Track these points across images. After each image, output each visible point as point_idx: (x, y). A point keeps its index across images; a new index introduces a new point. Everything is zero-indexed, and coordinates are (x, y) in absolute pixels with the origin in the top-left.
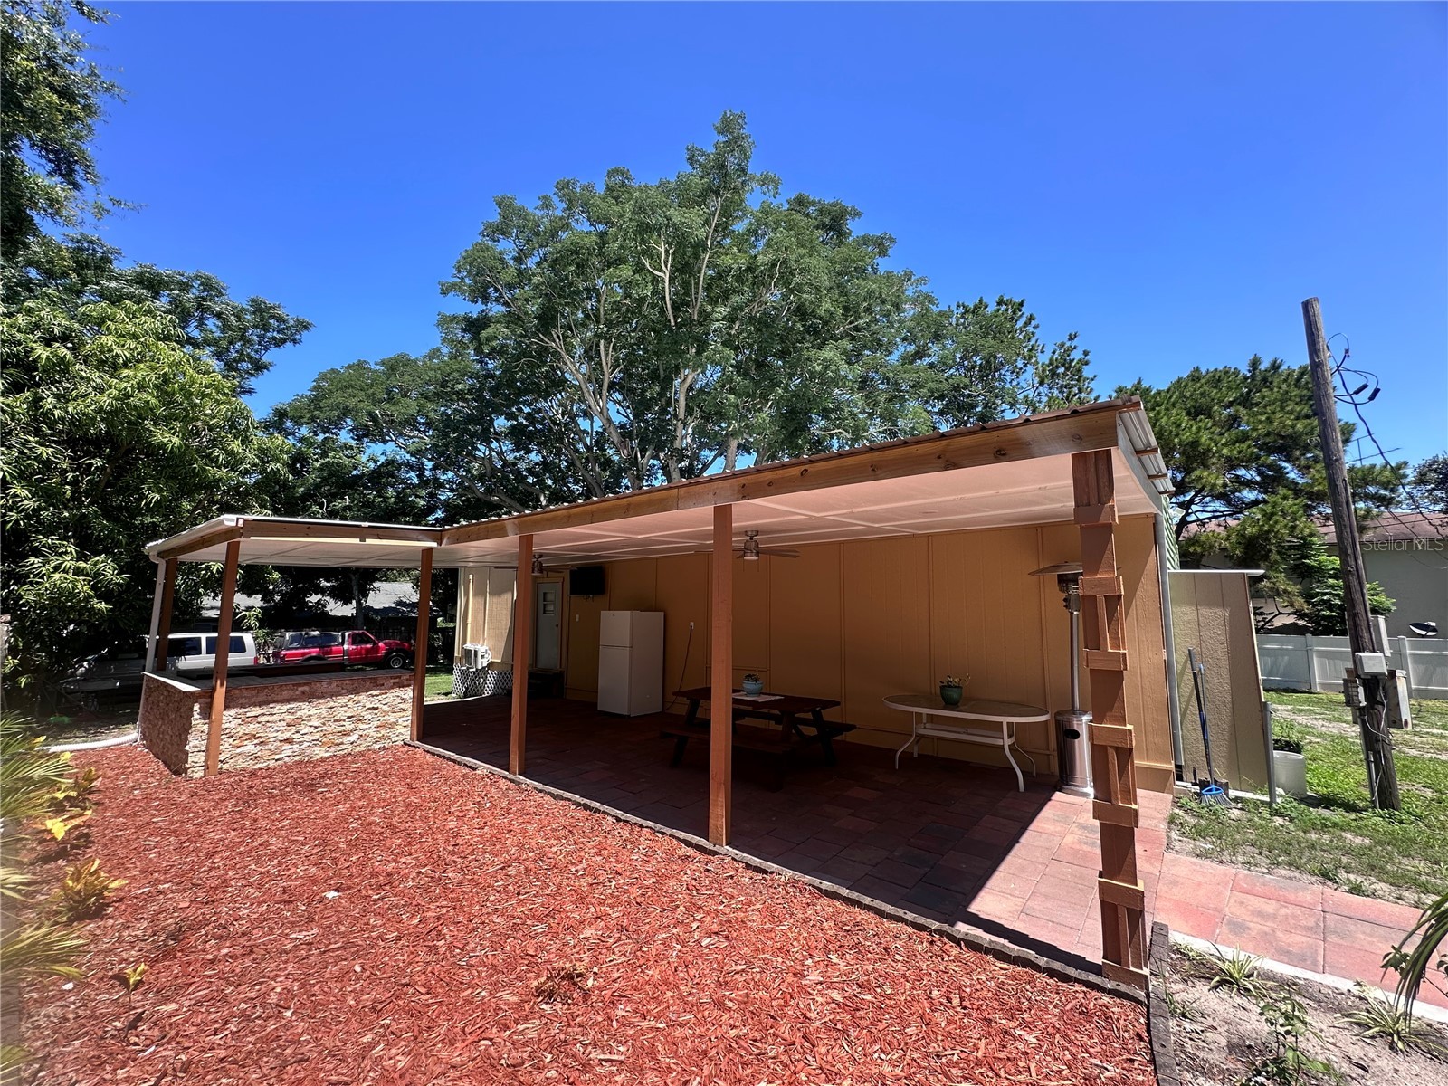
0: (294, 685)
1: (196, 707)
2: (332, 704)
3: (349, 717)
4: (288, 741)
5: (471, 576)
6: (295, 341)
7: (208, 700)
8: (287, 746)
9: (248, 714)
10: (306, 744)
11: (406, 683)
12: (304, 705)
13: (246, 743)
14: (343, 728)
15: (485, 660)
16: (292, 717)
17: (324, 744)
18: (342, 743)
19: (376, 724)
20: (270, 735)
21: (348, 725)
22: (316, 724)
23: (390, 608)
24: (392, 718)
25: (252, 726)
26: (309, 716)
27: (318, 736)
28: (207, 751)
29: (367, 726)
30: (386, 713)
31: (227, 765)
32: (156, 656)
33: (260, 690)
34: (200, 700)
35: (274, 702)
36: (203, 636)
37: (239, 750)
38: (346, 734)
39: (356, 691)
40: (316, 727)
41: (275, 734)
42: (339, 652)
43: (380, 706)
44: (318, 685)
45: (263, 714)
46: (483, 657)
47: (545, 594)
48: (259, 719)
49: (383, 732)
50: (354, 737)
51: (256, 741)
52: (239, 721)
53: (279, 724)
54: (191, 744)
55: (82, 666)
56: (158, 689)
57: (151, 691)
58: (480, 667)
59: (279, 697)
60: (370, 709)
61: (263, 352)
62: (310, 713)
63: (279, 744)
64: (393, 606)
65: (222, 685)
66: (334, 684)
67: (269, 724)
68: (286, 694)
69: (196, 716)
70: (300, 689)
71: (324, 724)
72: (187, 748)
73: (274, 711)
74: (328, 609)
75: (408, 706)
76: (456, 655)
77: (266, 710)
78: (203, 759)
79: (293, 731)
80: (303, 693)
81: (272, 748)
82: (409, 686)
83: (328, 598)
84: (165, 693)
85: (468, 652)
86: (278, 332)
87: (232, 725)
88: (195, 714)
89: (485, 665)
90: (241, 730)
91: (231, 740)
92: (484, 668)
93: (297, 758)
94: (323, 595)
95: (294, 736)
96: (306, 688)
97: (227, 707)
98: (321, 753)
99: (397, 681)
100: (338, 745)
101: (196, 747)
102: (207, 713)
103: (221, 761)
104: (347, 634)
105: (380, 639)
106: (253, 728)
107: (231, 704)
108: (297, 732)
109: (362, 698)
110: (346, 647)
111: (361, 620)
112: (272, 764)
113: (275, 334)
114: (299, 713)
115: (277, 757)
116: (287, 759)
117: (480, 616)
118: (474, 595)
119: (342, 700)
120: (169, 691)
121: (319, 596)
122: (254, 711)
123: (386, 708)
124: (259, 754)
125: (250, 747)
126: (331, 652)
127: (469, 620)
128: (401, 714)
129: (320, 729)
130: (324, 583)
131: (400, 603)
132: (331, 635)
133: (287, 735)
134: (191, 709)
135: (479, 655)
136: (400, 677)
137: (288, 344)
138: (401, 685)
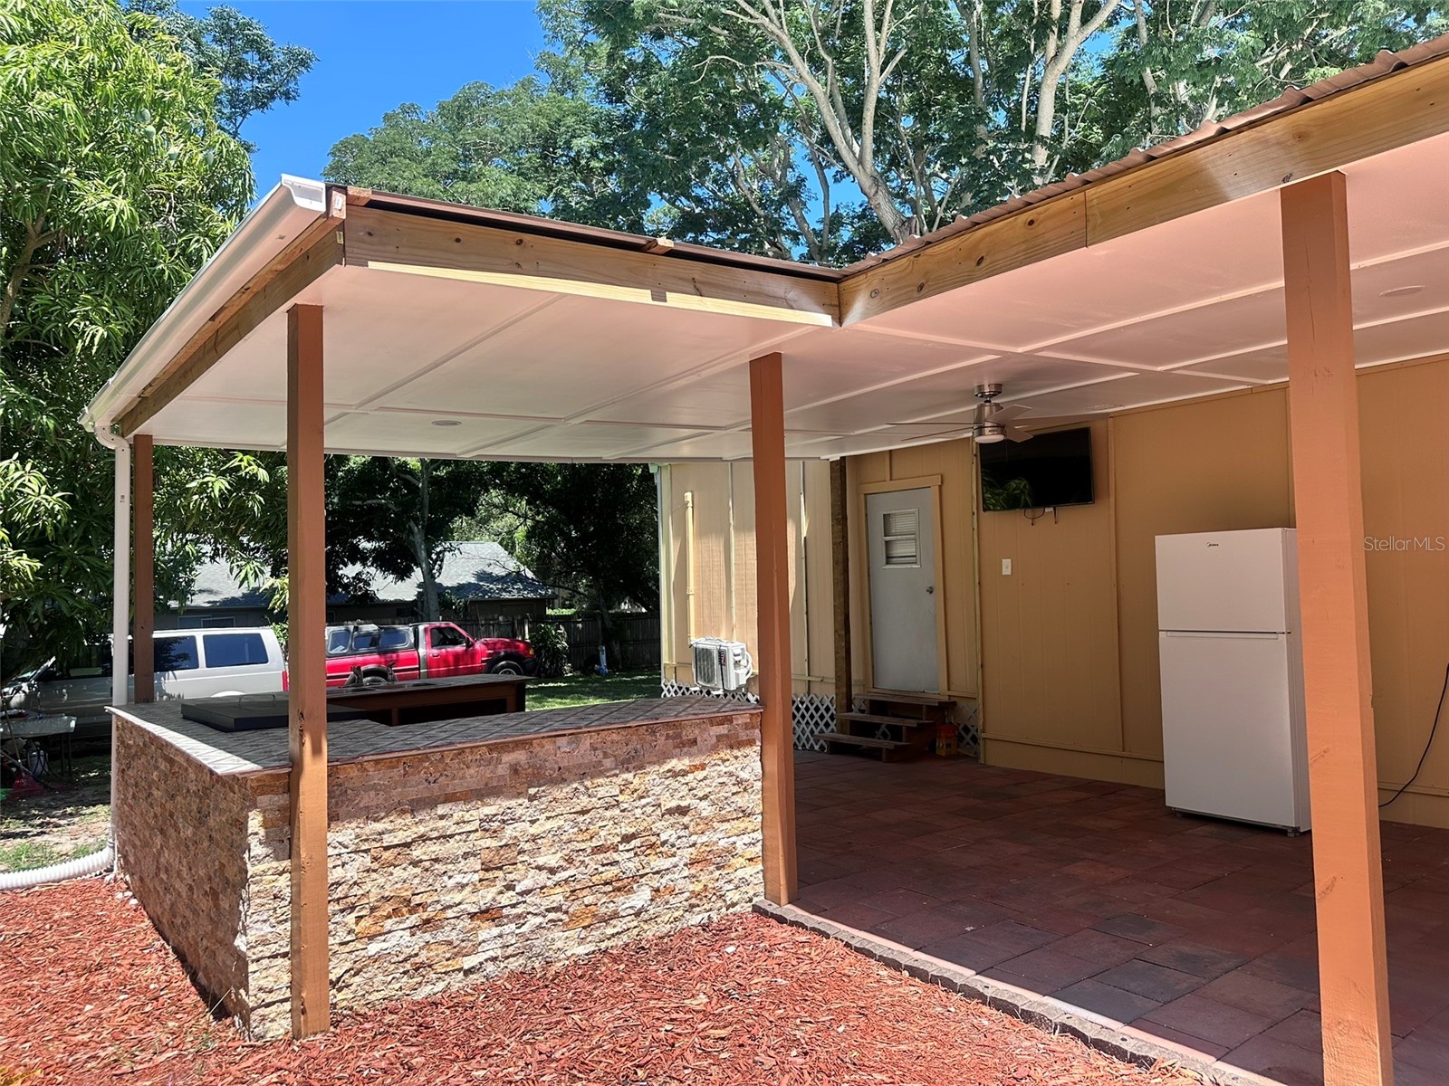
0: (491, 748)
1: (255, 822)
2: (584, 801)
3: (627, 838)
4: (489, 914)
5: (688, 496)
6: (287, 95)
7: (282, 800)
8: (488, 931)
9: (388, 840)
10: (534, 921)
11: (743, 736)
12: (519, 806)
13: (388, 924)
14: (614, 870)
15: (742, 671)
16: (494, 843)
17: (574, 918)
18: (615, 915)
19: (687, 854)
20: (448, 899)
21: (628, 862)
22: (553, 861)
23: (470, 584)
24: (719, 837)
25: (398, 872)
26: (534, 839)
27: (557, 898)
28: (294, 954)
29: (666, 863)
30: (708, 821)
31: (346, 994)
32: (131, 671)
33: (411, 764)
34: (264, 800)
35: (450, 798)
36: (199, 634)
37: (374, 948)
38: (622, 886)
39: (632, 762)
40: (552, 871)
41: (457, 897)
42: (412, 660)
43: (695, 802)
44: (549, 746)
45: (423, 838)
46: (737, 663)
47: (886, 517)
48: (417, 852)
49: (704, 878)
50: (641, 897)
51: (413, 920)
52: (367, 860)
53: (462, 864)
54: (253, 935)
55: (18, 690)
56: (143, 751)
57: (129, 757)
58: (733, 687)
59: (457, 786)
60: (670, 812)
61: (240, 119)
62: (534, 830)
63: (466, 923)
64: (473, 580)
65: (316, 751)
66: (586, 743)
67: (440, 867)
68: (473, 776)
69: (257, 849)
70: (508, 758)
71: (570, 860)
72: (240, 942)
73: (448, 826)
74: (373, 587)
75: (752, 801)
76: (665, 660)
77: (427, 823)
78: (286, 978)
79: (500, 885)
80: (515, 770)
81: (453, 936)
82: (751, 743)
83: (372, 570)
84: (163, 765)
85: (702, 656)
86: (260, 80)
87: (351, 873)
88: (253, 841)
89: (743, 681)
90: (374, 887)
91: (351, 918)
92: (739, 688)
93: (514, 964)
94: (364, 565)
95: (505, 900)
96: (520, 756)
97: (333, 817)
98: (571, 946)
99: (723, 730)
100: (606, 920)
101: (265, 943)
102: (284, 836)
103: (333, 984)
104: (421, 628)
105: (477, 636)
106: (401, 878)
107: (342, 811)
108: (510, 887)
109: (649, 776)
110: (422, 651)
111: (433, 604)
112: (457, 981)
113: (256, 83)
114: (509, 831)
115: (468, 963)
116: (490, 967)
117: (718, 579)
118: (700, 534)
119: (606, 788)
120: (171, 761)
121: (358, 567)
122: (400, 829)
123: (705, 809)
124: (423, 957)
125: (400, 938)
126: (397, 662)
127: (692, 587)
128: (742, 825)
129: (564, 875)
130: (365, 545)
131: (483, 576)
132: (396, 631)
133: (487, 896)
134: (241, 825)
135: (731, 660)
136: (729, 720)
137: (278, 104)
138: (735, 743)
